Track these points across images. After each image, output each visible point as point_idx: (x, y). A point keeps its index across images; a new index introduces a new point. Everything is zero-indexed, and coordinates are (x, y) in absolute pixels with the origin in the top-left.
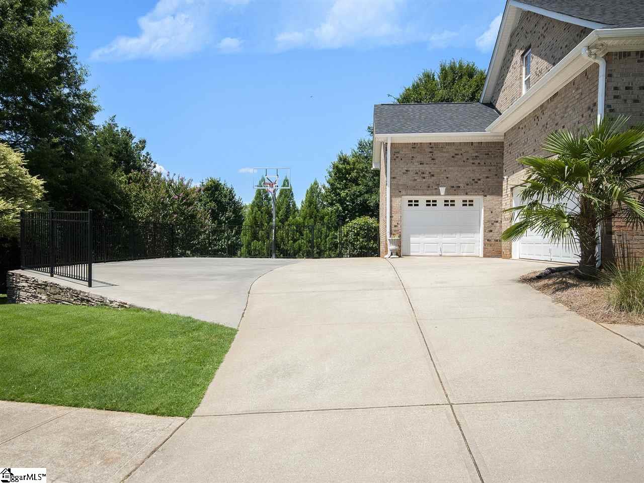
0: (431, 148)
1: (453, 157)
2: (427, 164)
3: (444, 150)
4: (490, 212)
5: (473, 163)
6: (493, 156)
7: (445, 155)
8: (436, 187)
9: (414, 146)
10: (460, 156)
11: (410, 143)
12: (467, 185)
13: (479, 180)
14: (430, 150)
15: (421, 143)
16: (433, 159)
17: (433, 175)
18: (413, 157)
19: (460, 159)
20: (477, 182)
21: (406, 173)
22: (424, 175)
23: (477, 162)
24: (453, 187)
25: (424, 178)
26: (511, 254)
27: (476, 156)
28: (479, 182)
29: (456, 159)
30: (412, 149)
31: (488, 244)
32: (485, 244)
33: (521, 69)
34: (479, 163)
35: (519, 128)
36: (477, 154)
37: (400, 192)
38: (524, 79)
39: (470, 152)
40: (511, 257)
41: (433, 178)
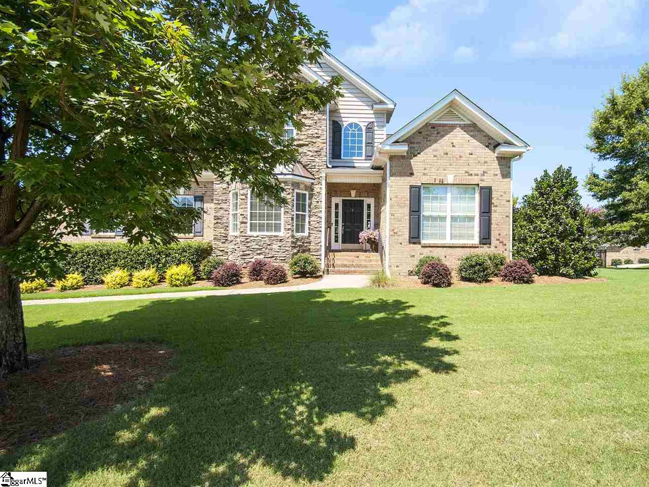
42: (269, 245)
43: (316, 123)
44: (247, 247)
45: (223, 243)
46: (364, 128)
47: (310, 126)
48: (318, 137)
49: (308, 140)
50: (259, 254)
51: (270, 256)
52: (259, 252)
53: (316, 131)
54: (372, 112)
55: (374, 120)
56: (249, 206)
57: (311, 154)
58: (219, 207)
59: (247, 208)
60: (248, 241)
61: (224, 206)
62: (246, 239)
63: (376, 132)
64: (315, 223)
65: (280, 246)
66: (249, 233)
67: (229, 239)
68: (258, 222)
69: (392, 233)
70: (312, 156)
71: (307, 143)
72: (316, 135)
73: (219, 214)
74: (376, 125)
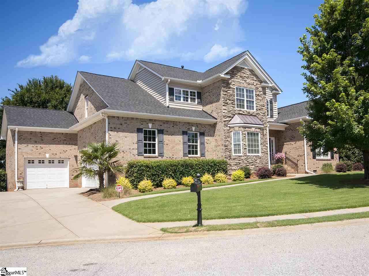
0: (41, 134)
1: (53, 139)
2: (39, 142)
3: (48, 136)
4: (72, 166)
5: (63, 143)
6: (73, 140)
7: (48, 138)
8: (44, 154)
9: (31, 133)
10: (56, 139)
11: (29, 131)
12: (61, 153)
13: (67, 151)
14: (41, 135)
15: (35, 132)
16: (42, 140)
17: (42, 148)
18: (31, 138)
19: (57, 141)
20: (65, 152)
21: (26, 147)
22: (37, 148)
23: (65, 142)
24: (53, 154)
25: (37, 149)
26: (81, 185)
27: (65, 140)
28: (66, 152)
29: (54, 141)
30: (30, 134)
31: (71, 181)
32: (70, 182)
33: (85, 103)
34: (66, 143)
35: (83, 131)
36: (65, 139)
37: (23, 156)
38: (86, 108)
39: (62, 137)
40: (81, 187)
41: (42, 149)
42: (256, 160)
43: (263, 99)
44: (248, 161)
45: (229, 160)
46: (269, 101)
47: (260, 100)
48: (264, 106)
49: (260, 107)
50: (252, 165)
51: (257, 166)
52: (252, 164)
53: (263, 103)
54: (271, 94)
55: (272, 98)
56: (247, 140)
57: (262, 114)
58: (227, 140)
59: (246, 141)
60: (248, 158)
61: (229, 139)
62: (247, 157)
63: (273, 104)
64: (265, 149)
65: (260, 161)
66: (248, 154)
67: (232, 157)
68: (251, 148)
69: (308, 154)
70: (262, 115)
71: (260, 108)
72: (263, 105)
73: (226, 144)
74: (273, 100)
